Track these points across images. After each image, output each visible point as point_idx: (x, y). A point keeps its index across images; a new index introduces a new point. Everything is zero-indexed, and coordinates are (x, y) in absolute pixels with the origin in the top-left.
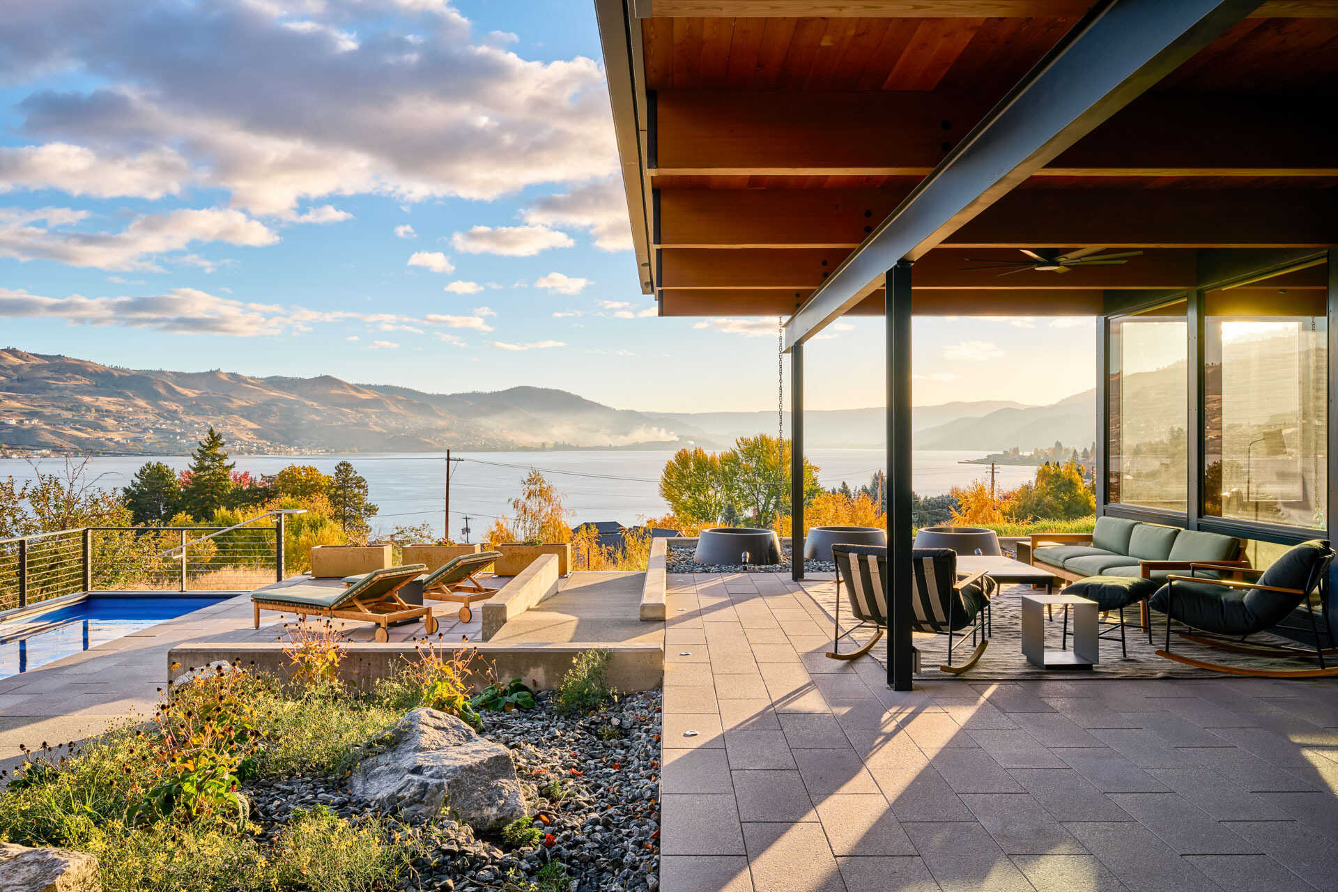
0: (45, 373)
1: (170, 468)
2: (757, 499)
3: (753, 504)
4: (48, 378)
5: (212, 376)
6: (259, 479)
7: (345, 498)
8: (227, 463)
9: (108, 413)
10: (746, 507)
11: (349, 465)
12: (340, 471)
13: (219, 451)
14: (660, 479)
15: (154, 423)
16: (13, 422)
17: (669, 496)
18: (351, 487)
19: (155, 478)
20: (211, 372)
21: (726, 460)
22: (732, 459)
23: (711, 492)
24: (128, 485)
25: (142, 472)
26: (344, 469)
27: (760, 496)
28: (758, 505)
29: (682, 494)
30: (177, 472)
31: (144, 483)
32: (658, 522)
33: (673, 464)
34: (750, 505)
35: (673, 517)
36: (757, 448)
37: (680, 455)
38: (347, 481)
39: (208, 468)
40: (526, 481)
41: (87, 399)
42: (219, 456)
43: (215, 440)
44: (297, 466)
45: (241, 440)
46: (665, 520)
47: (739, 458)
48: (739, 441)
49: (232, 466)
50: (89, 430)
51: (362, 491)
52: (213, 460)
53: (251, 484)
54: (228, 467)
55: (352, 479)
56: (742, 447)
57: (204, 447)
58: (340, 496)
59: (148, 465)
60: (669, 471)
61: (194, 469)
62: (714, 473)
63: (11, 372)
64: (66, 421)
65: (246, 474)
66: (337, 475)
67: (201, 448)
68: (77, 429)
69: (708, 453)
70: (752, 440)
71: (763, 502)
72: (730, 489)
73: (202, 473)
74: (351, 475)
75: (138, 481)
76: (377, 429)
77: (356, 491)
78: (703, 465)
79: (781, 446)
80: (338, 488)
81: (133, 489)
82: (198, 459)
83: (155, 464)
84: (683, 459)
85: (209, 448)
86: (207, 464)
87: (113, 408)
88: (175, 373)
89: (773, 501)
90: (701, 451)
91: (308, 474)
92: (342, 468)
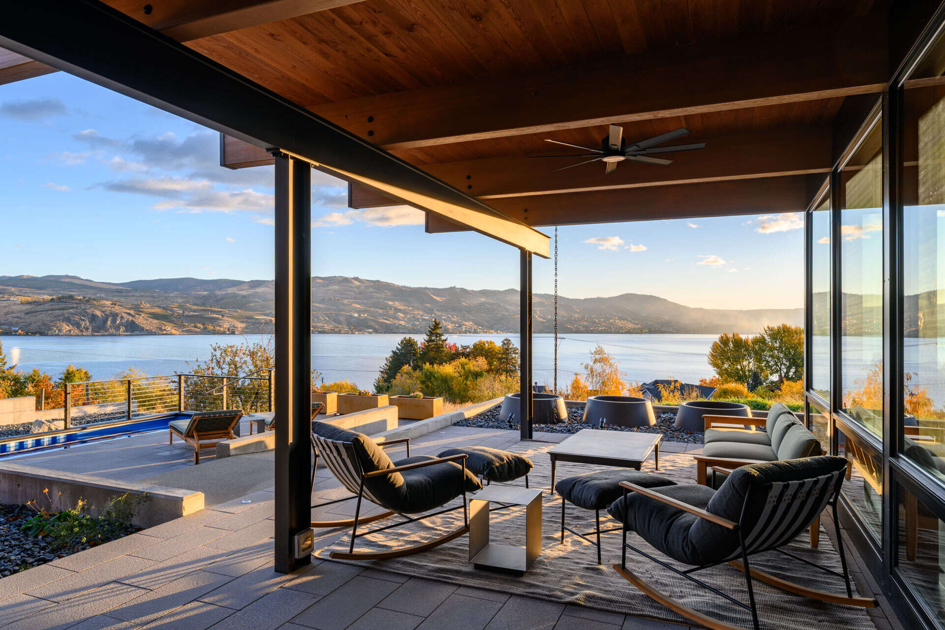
0: (372, 290)
1: (415, 340)
2: (780, 369)
3: (777, 372)
4: (372, 292)
5: (452, 290)
6: (460, 349)
7: (507, 360)
8: (443, 338)
9: (400, 311)
10: (771, 374)
11: (509, 340)
12: (504, 344)
13: (439, 331)
14: (708, 353)
15: (422, 316)
16: (356, 315)
17: (715, 365)
18: (511, 353)
19: (408, 345)
21: (756, 341)
22: (761, 341)
23: (746, 363)
25: (402, 342)
26: (506, 343)
27: (783, 367)
28: (781, 373)
29: (723, 363)
31: (403, 348)
32: (708, 382)
33: (717, 343)
34: (775, 373)
35: (718, 379)
36: (781, 334)
37: (722, 337)
38: (508, 350)
39: (433, 341)
40: (593, 352)
41: (390, 303)
42: (439, 334)
43: (437, 325)
44: (483, 340)
45: (466, 325)
46: (713, 380)
47: (766, 340)
48: (766, 328)
49: (446, 340)
50: (391, 320)
51: (517, 356)
52: (436, 337)
53: (456, 350)
54: (444, 340)
55: (511, 349)
56: (768, 332)
57: (432, 329)
58: (504, 358)
59: (405, 338)
60: (715, 347)
61: (427, 341)
62: (746, 350)
63: (356, 290)
64: (380, 315)
65: (454, 345)
66: (503, 346)
67: (430, 330)
68: (385, 319)
69: (743, 337)
70: (776, 328)
71: (785, 371)
72: (759, 360)
73: (430, 344)
74: (510, 346)
75: (400, 347)
76: (541, 320)
77: (514, 355)
78: (739, 344)
79: (797, 332)
80: (503, 354)
81: (397, 351)
82: (429, 336)
83: (408, 338)
84: (725, 341)
85: (434, 330)
86: (433, 338)
87: (402, 308)
88: (433, 289)
89: (793, 370)
90: (737, 335)
91: (489, 345)
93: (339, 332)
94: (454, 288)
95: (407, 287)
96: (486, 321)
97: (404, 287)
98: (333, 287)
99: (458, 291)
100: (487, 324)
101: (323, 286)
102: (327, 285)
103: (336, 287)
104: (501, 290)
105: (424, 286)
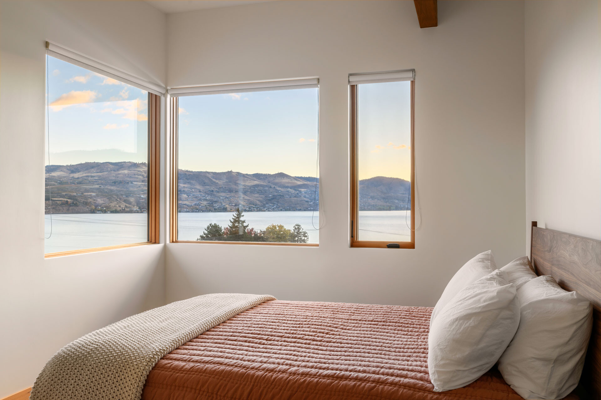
6: (259, 232)
8: (245, 224)
11: (300, 226)
13: (242, 219)
18: (301, 236)
19: (214, 231)
20: (228, 172)
24: (202, 234)
25: (208, 228)
26: (298, 227)
30: (223, 228)
31: (209, 233)
38: (299, 233)
39: (237, 227)
42: (241, 221)
43: (240, 214)
44: (274, 224)
49: (247, 226)
51: (306, 238)
52: (239, 223)
53: (255, 234)
54: (245, 226)
55: (301, 232)
59: (210, 225)
61: (230, 227)
65: (252, 229)
66: (294, 230)
67: (234, 218)
73: (233, 229)
75: (206, 232)
81: (204, 236)
82: (232, 222)
83: (213, 224)
85: (237, 218)
86: (236, 225)
88: (211, 172)
91: (280, 229)
92: (296, 227)
93: (131, 212)
94: (231, 172)
95: (190, 172)
96: (259, 200)
97: (187, 171)
98: (123, 172)
99: (234, 174)
100: (259, 203)
101: (114, 171)
102: (118, 170)
103: (126, 172)
104: (272, 173)
105: (204, 171)
